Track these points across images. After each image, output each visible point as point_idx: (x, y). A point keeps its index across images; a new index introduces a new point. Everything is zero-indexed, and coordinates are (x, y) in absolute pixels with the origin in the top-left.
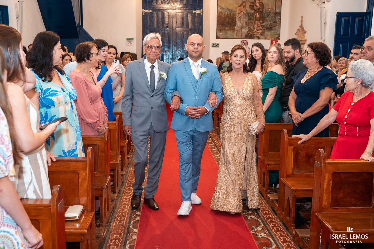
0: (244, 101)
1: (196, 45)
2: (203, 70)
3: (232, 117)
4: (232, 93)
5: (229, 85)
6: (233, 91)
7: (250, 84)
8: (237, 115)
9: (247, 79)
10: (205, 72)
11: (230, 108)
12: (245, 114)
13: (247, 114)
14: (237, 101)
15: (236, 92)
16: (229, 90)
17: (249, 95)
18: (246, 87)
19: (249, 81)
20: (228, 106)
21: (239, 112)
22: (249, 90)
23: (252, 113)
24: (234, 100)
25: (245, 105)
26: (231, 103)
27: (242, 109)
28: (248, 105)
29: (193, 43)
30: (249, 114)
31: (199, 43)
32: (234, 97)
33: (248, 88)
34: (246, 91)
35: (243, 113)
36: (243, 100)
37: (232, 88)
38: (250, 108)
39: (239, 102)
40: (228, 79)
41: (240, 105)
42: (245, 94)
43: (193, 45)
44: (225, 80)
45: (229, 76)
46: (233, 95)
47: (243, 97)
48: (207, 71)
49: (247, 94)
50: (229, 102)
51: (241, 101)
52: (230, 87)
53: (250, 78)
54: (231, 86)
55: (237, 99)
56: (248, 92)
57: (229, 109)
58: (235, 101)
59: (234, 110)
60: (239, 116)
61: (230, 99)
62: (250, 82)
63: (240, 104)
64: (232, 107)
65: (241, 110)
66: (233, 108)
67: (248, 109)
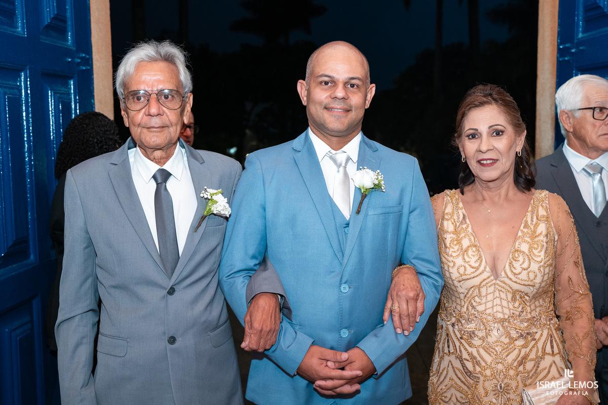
0: (517, 304)
1: (340, 86)
2: (366, 178)
3: (469, 365)
4: (469, 270)
5: (459, 242)
6: (476, 265)
7: (541, 238)
8: (489, 359)
9: (529, 214)
10: (377, 187)
11: (460, 331)
12: (525, 358)
13: (533, 355)
14: (489, 305)
15: (488, 269)
16: (459, 261)
17: (538, 280)
18: (525, 247)
19: (536, 225)
20: (454, 320)
21: (499, 349)
22: (539, 259)
23: (556, 350)
24: (477, 299)
25: (522, 321)
26: (464, 309)
27: (508, 335)
28: (532, 321)
29: (326, 79)
30: (542, 358)
31: (353, 78)
32: (479, 287)
33: (535, 252)
34: (525, 265)
35: (516, 351)
36: (514, 299)
37: (470, 252)
38: (545, 332)
39: (499, 308)
40: (455, 217)
41: (502, 321)
42: (524, 275)
43: (326, 83)
44: (443, 218)
45: (461, 205)
46: (476, 281)
47: (516, 287)
48: (382, 182)
49: (532, 276)
50: (459, 307)
51: (505, 303)
52: (465, 247)
53: (542, 212)
54: (466, 243)
55: (490, 297)
56: (534, 267)
57: (459, 336)
58: (480, 304)
59: (476, 342)
60: (500, 367)
61: (462, 296)
62: (542, 228)
63: (500, 316)
64: (471, 327)
65: (507, 341)
66: (472, 335)
67: (537, 336)
